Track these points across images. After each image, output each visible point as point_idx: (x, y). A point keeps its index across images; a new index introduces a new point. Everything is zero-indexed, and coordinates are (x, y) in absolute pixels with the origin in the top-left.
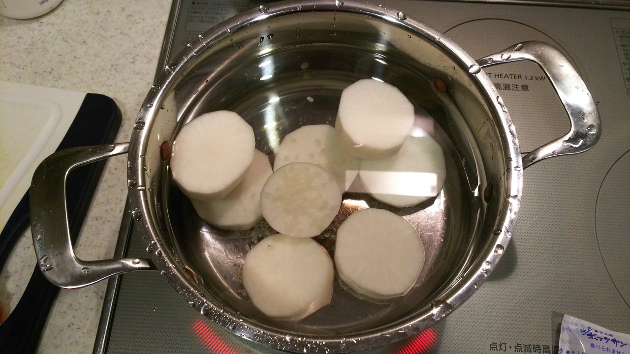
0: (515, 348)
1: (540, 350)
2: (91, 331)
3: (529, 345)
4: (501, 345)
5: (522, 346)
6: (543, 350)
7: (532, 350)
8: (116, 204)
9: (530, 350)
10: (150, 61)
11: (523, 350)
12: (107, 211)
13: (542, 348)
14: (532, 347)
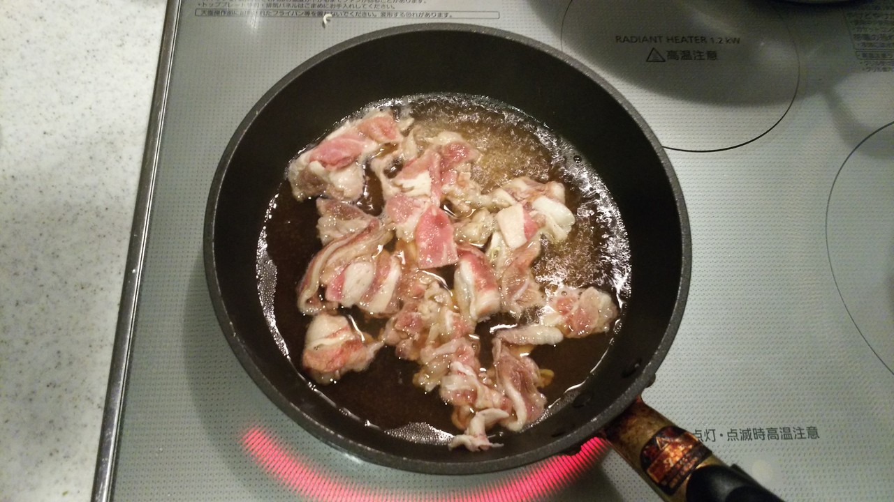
0: (729, 436)
1: (764, 435)
2: (86, 459)
3: (748, 430)
4: (708, 434)
5: (738, 432)
6: (768, 435)
7: (752, 436)
8: (112, 262)
9: (750, 436)
10: (147, 42)
11: (739, 437)
12: (98, 273)
13: (766, 433)
14: (752, 431)
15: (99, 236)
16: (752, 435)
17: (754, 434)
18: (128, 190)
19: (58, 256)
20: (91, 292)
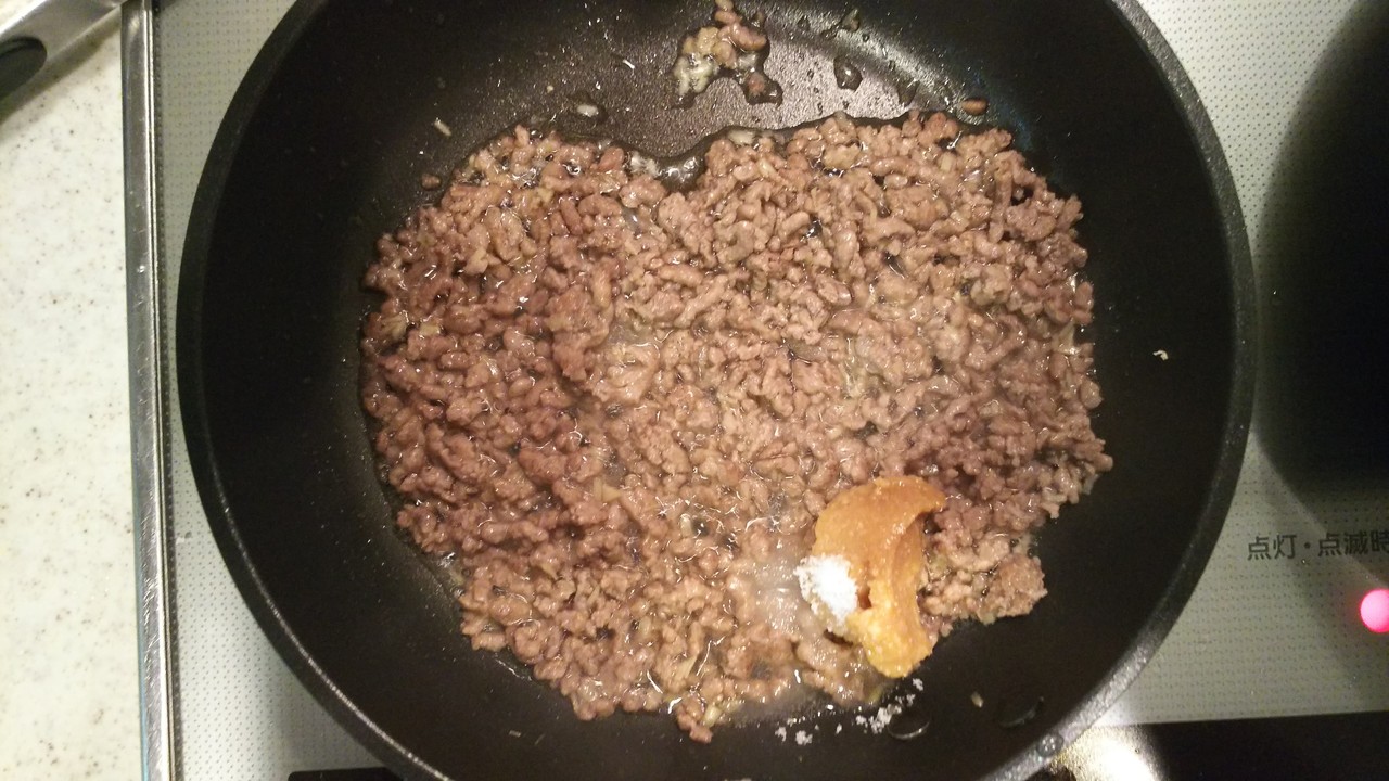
2: (122, 625)
3: (1362, 534)
4: (1280, 544)
7: (1369, 546)
8: (101, 245)
9: (1364, 546)
11: (1342, 549)
12: (79, 271)
15: (68, 192)
16: (1369, 542)
17: (1373, 541)
20: (73, 308)
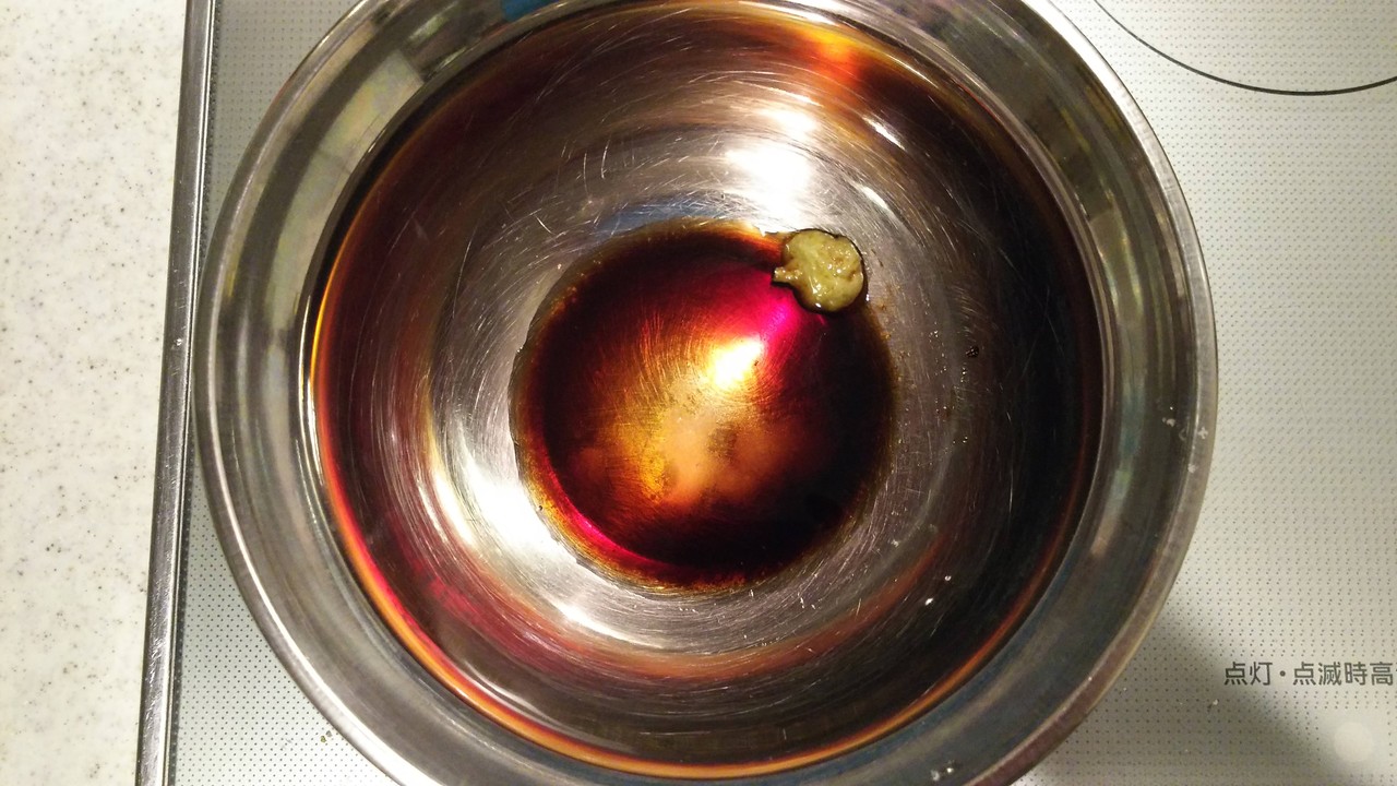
0: (1296, 676)
1: (1364, 676)
2: (126, 682)
3: (1335, 666)
4: (1256, 670)
5: (1316, 668)
6: (1373, 676)
7: (1342, 678)
8: (141, 317)
9: (1337, 678)
11: (1317, 679)
12: (117, 339)
13: (1370, 671)
14: (1343, 667)
15: (113, 265)
16: (1343, 674)
17: (1347, 673)
18: (159, 170)
19: (41, 304)
20: (109, 374)
